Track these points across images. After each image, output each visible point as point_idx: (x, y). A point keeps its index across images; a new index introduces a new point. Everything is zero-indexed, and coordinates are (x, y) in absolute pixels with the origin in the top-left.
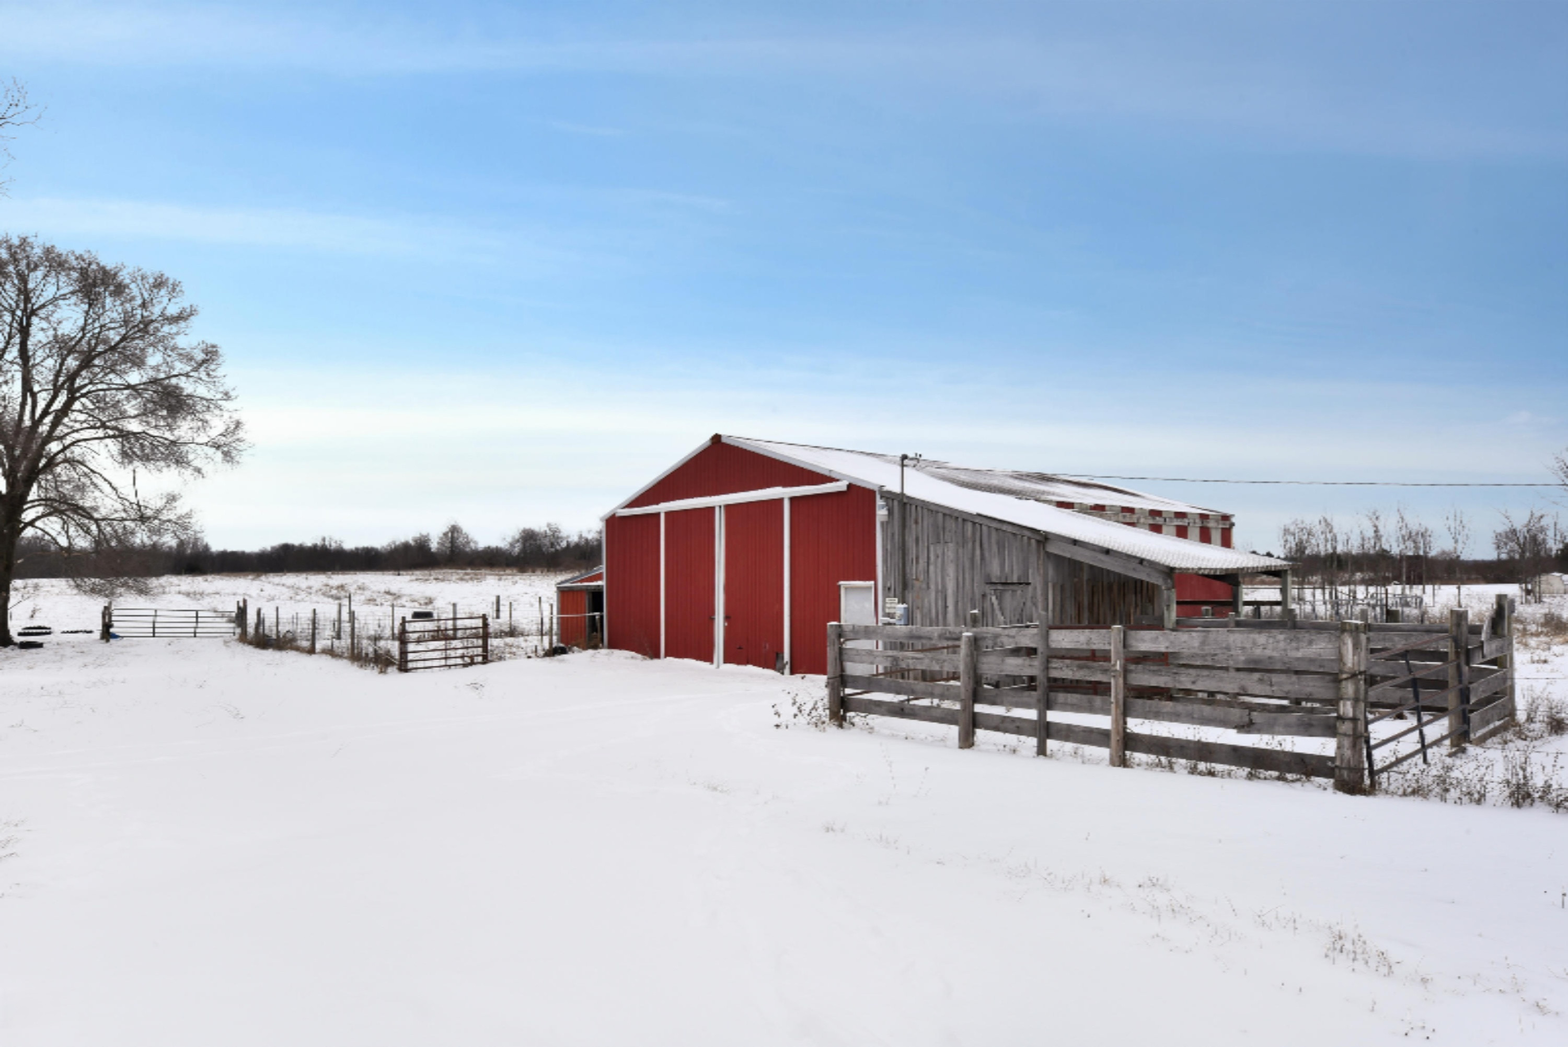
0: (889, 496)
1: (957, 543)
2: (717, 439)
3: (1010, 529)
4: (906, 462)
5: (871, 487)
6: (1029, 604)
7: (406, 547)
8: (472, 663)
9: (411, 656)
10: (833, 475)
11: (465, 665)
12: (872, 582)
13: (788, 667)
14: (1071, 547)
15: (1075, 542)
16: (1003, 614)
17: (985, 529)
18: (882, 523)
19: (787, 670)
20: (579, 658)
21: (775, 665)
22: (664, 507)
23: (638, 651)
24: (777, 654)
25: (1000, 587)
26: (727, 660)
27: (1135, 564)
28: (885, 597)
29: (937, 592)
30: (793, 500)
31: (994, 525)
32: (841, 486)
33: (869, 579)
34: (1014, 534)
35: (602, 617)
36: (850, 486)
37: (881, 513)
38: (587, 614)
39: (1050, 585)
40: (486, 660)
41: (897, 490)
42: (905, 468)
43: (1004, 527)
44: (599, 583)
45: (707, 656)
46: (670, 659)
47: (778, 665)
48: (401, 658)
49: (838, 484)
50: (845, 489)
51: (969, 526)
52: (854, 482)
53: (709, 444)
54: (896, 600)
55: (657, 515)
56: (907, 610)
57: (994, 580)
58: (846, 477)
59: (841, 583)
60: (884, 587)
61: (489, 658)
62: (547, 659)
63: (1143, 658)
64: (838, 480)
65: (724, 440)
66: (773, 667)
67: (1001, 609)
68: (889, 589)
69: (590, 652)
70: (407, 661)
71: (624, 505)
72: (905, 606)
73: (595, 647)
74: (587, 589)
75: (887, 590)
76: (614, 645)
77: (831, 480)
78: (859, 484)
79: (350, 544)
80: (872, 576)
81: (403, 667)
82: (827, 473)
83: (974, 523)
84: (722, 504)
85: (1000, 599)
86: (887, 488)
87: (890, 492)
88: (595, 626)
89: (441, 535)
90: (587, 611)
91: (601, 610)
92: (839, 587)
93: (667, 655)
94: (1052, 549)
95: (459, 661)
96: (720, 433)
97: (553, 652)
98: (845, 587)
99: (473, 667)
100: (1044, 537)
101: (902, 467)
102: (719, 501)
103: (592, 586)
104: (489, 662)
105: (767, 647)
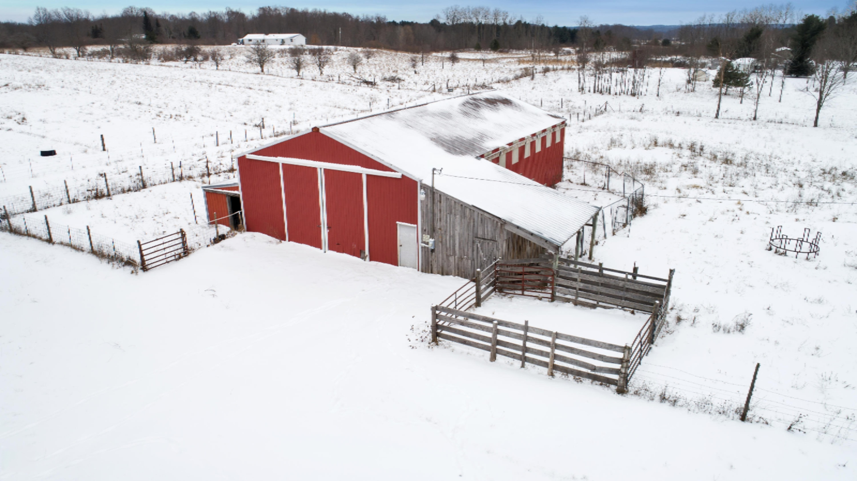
0: (424, 187)
1: (461, 216)
2: (316, 130)
3: (488, 216)
4: (436, 171)
5: (415, 180)
6: (495, 250)
8: (180, 257)
10: (393, 168)
11: (176, 260)
12: (415, 226)
14: (515, 229)
15: (517, 227)
16: (483, 252)
17: (476, 214)
18: (421, 201)
19: (368, 259)
21: (360, 255)
22: (281, 160)
23: (269, 235)
24: (360, 251)
25: (482, 240)
26: (331, 248)
27: (544, 242)
28: (422, 234)
29: (450, 237)
30: (369, 176)
31: (480, 212)
32: (398, 175)
33: (414, 224)
34: (490, 219)
35: (241, 213)
36: (403, 176)
37: (421, 195)
38: (232, 213)
39: (506, 243)
40: (187, 254)
41: (430, 184)
42: (435, 175)
43: (486, 214)
44: (236, 192)
45: (317, 245)
46: (292, 243)
47: (362, 255)
48: (143, 264)
49: (396, 173)
50: (400, 177)
51: (468, 210)
52: (406, 175)
53: (311, 131)
54: (429, 236)
55: (277, 163)
56: (434, 242)
57: (479, 236)
58: (400, 171)
59: (397, 222)
60: (422, 229)
64: (395, 171)
65: (321, 132)
66: (359, 256)
67: (482, 249)
68: (425, 230)
70: (146, 266)
71: (251, 152)
72: (434, 240)
73: (241, 231)
74: (227, 195)
75: (424, 231)
76: (250, 230)
77: (392, 171)
78: (408, 176)
80: (416, 222)
81: (145, 269)
82: (390, 167)
83: (470, 210)
85: (481, 245)
86: (424, 182)
87: (425, 185)
90: (232, 211)
91: (240, 209)
92: (397, 224)
93: (290, 240)
94: (507, 228)
95: (173, 259)
96: (319, 127)
97: (219, 239)
98: (400, 225)
99: (182, 259)
100: (504, 223)
101: (433, 174)
102: (321, 166)
103: (231, 193)
104: (189, 253)
105: (355, 246)
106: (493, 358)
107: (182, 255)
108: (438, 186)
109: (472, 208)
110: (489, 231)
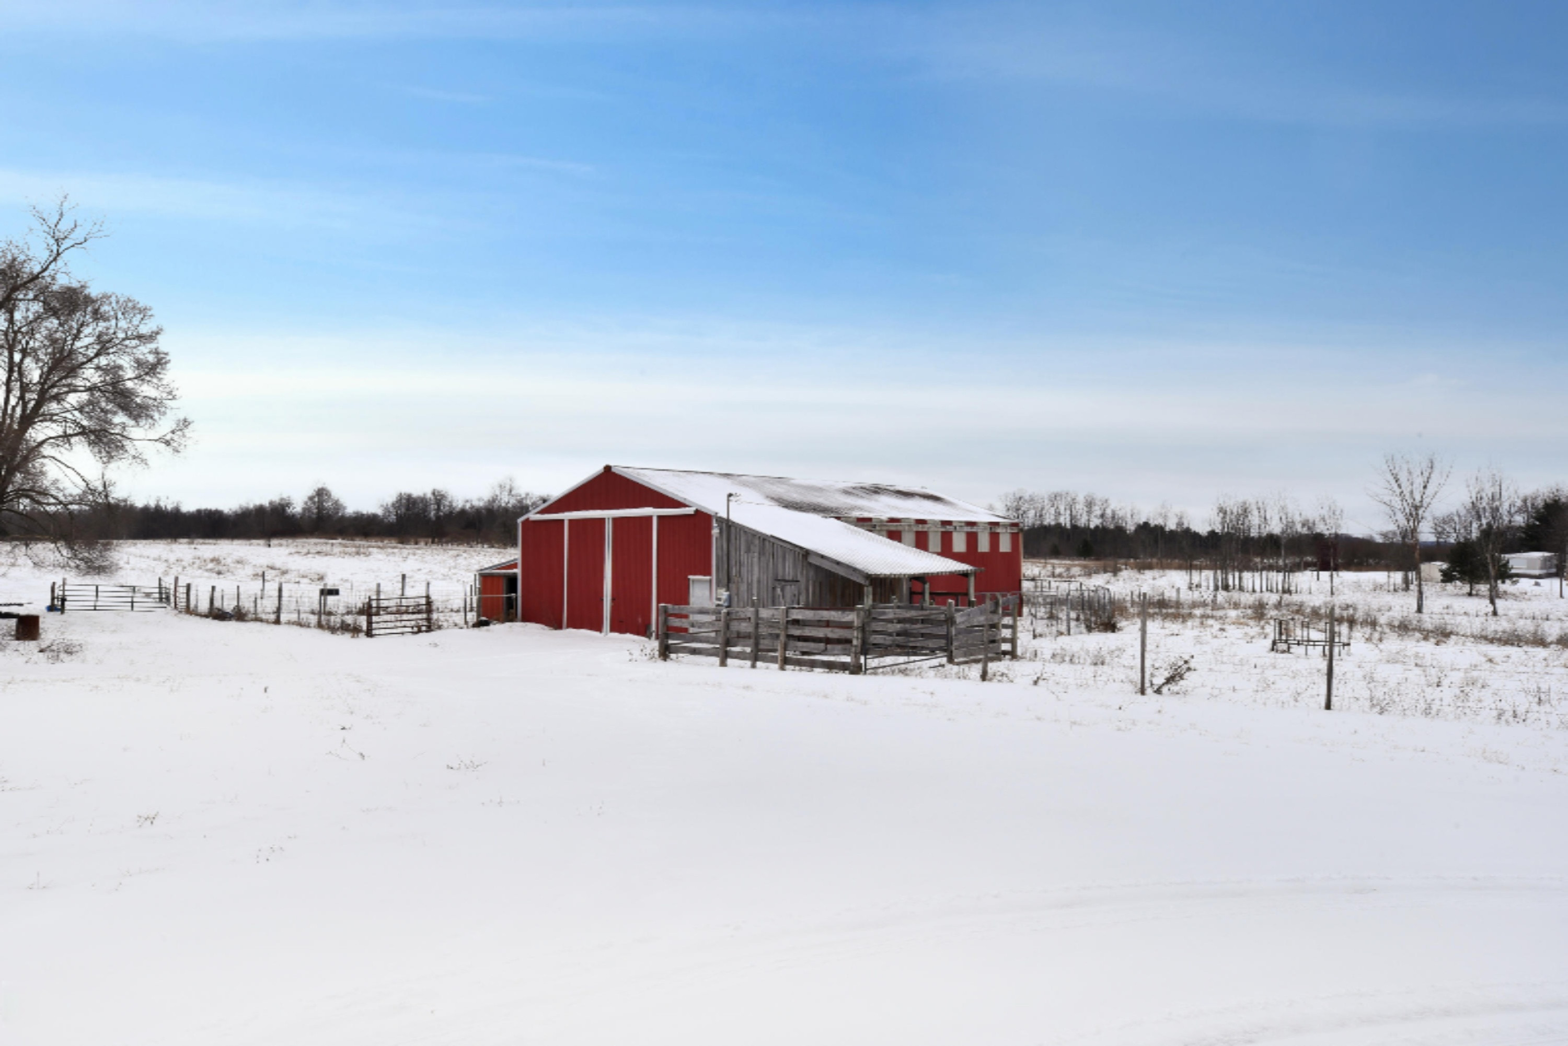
0: (720, 520)
1: (760, 554)
2: (608, 469)
3: (789, 546)
4: (731, 498)
5: (709, 513)
6: (798, 594)
7: (260, 510)
8: (420, 631)
9: (374, 626)
10: (687, 503)
11: (413, 633)
12: (709, 577)
13: (654, 635)
14: (820, 560)
15: (823, 557)
16: (784, 600)
17: (775, 545)
18: (717, 539)
20: (498, 629)
21: (646, 633)
22: (567, 516)
23: (547, 624)
24: (647, 626)
25: (782, 583)
26: (613, 629)
27: (852, 572)
28: (716, 586)
29: (747, 583)
30: (660, 518)
31: (780, 543)
32: (690, 511)
33: (705, 575)
34: (791, 550)
35: (516, 597)
36: (697, 511)
37: (715, 531)
38: (505, 596)
39: (811, 582)
40: (429, 629)
41: (724, 516)
42: (730, 503)
43: (786, 545)
44: (515, 571)
45: (598, 627)
46: (571, 630)
47: (648, 633)
48: (368, 627)
49: (687, 509)
50: (692, 513)
51: (765, 542)
52: (699, 509)
53: (603, 471)
54: (724, 589)
55: (562, 521)
56: (730, 595)
57: (779, 578)
58: (696, 505)
59: (691, 577)
60: (716, 580)
61: (432, 628)
62: (476, 630)
63: (796, 622)
64: (689, 507)
65: (613, 470)
66: (644, 634)
67: (783, 596)
68: (719, 581)
69: (508, 624)
70: (372, 630)
71: (537, 512)
72: (728, 593)
73: (511, 620)
74: (505, 576)
75: (718, 583)
76: (526, 619)
77: (685, 506)
78: (703, 510)
79: (189, 506)
80: (710, 573)
81: (369, 634)
82: (682, 501)
83: (769, 542)
84: (611, 517)
85: (783, 590)
86: (719, 515)
87: (720, 518)
88: (511, 603)
89: (306, 499)
90: (505, 592)
91: (515, 592)
92: (689, 580)
93: (569, 626)
94: (812, 560)
95: (410, 630)
96: (611, 464)
97: (479, 624)
98: (693, 581)
99: (421, 634)
100: (806, 553)
101: (728, 501)
102: (608, 514)
103: (509, 573)
104: (432, 630)
105: (640, 620)
106: (723, 664)
107: (424, 628)
108: (736, 517)
109: (772, 540)
110: (789, 569)
